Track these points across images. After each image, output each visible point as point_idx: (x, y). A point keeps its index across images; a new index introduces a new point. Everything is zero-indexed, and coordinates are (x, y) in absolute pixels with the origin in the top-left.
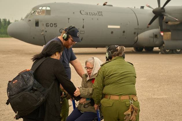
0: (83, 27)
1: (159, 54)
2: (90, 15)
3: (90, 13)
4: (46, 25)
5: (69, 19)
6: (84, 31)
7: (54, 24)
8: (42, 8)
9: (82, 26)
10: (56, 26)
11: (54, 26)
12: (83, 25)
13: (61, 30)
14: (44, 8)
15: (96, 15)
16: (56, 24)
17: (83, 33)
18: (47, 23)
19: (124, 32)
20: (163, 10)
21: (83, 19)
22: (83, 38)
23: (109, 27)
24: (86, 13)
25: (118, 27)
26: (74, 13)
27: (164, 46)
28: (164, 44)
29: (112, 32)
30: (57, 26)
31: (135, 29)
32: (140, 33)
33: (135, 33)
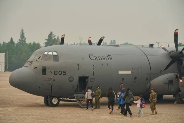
0: (93, 75)
1: (175, 103)
2: (100, 60)
3: (100, 57)
4: (55, 73)
5: (79, 65)
6: (94, 79)
7: (63, 71)
8: (48, 53)
9: (93, 73)
10: (65, 74)
11: (63, 73)
12: (94, 71)
13: (70, 78)
14: (50, 53)
15: (106, 59)
16: (66, 71)
17: (93, 80)
18: (56, 71)
19: (135, 78)
20: (181, 55)
21: (93, 65)
22: (92, 87)
23: (120, 72)
24: (95, 57)
25: (130, 72)
26: (83, 58)
27: (180, 94)
28: (180, 91)
29: (123, 79)
30: (67, 74)
31: (147, 74)
32: (153, 79)
33: (147, 79)
